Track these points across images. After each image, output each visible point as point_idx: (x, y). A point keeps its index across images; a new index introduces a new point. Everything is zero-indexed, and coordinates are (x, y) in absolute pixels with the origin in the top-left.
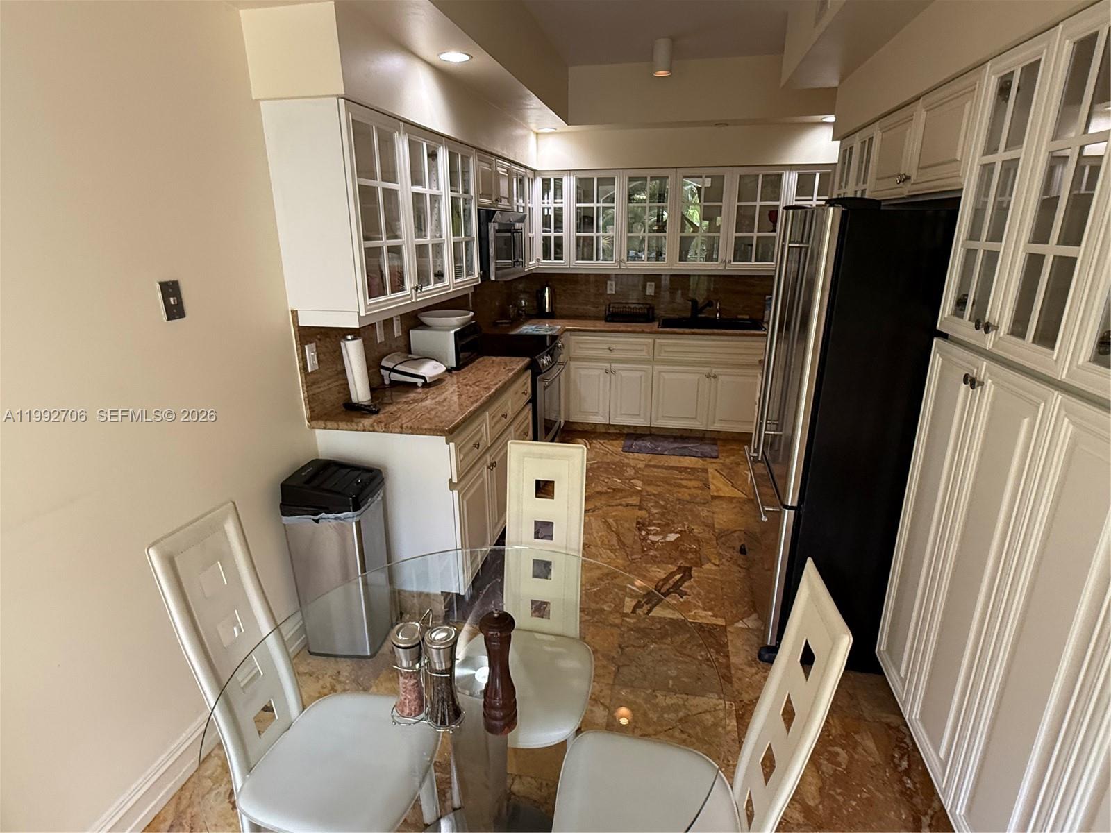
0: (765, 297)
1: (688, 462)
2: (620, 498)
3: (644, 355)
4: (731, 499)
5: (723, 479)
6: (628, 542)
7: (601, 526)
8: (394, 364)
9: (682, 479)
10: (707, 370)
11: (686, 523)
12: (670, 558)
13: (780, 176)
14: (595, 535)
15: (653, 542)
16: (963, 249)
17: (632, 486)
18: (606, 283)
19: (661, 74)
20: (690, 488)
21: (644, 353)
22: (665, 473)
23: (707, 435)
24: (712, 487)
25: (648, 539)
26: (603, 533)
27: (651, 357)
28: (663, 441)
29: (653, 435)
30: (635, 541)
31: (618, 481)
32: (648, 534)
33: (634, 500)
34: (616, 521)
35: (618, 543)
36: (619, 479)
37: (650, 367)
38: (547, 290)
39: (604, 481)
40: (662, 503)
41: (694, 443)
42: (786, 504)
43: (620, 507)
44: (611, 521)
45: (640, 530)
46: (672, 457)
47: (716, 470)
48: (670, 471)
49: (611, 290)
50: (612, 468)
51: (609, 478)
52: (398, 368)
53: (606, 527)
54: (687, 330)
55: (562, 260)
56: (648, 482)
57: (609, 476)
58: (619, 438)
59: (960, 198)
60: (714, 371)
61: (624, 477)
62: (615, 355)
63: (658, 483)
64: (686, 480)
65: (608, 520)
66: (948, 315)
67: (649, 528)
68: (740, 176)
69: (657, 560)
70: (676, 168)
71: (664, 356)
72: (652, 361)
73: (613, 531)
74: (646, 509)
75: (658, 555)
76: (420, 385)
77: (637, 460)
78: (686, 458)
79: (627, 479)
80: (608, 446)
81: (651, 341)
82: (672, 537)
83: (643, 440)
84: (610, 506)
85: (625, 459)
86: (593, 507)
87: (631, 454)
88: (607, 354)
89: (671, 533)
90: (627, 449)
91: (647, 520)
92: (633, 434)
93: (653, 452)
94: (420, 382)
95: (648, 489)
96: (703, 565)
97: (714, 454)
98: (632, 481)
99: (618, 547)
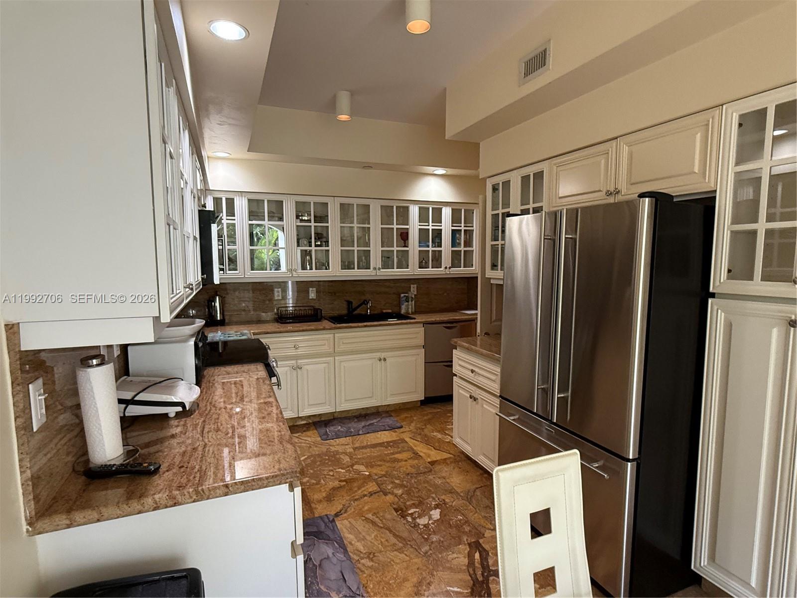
0: (400, 296)
1: (385, 436)
2: (359, 489)
3: (326, 349)
4: (444, 461)
5: (422, 445)
6: (405, 534)
7: (367, 526)
8: (134, 394)
9: (393, 454)
10: (378, 355)
11: (434, 495)
12: (454, 538)
13: (407, 208)
14: (368, 538)
15: (425, 526)
16: (729, 232)
17: (358, 472)
18: (274, 290)
19: (344, 117)
20: (406, 461)
21: (326, 347)
22: (376, 452)
23: (380, 410)
24: (421, 454)
25: (419, 524)
26: (375, 533)
27: (331, 350)
28: (351, 422)
29: (337, 418)
30: (410, 532)
31: (343, 471)
32: (414, 519)
33: (372, 487)
34: (374, 514)
35: (398, 541)
36: (342, 469)
37: (332, 359)
38: (217, 298)
39: (329, 475)
40: (397, 481)
41: (376, 419)
42: (627, 457)
43: (366, 498)
44: (370, 516)
45: (404, 516)
46: (368, 435)
47: (411, 438)
48: (378, 449)
49: (278, 296)
50: (326, 459)
51: (332, 470)
52: (142, 397)
53: (371, 525)
54: (360, 324)
55: (236, 270)
56: (369, 465)
57: (331, 468)
58: (309, 427)
59: (715, 197)
60: (383, 355)
61: (344, 466)
62: (300, 352)
63: (379, 463)
64: (397, 453)
65: (366, 516)
66: (724, 281)
67: (410, 512)
68: (381, 206)
69: (445, 543)
70: (334, 197)
71: (343, 348)
72: (333, 354)
73: (381, 527)
74: (390, 493)
75: (442, 539)
76: (172, 415)
77: (341, 445)
78: (379, 433)
79: (348, 467)
80: (305, 439)
81: (332, 336)
82: (436, 514)
83: (333, 425)
84: (356, 500)
85: (331, 448)
86: (342, 506)
87: (331, 440)
88: (293, 352)
89: (431, 511)
90: (325, 437)
91: (400, 503)
92: (318, 421)
93: (348, 434)
94: (172, 411)
95: (374, 471)
96: (484, 534)
97: (398, 425)
98: (354, 468)
99: (401, 545)
